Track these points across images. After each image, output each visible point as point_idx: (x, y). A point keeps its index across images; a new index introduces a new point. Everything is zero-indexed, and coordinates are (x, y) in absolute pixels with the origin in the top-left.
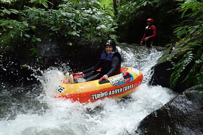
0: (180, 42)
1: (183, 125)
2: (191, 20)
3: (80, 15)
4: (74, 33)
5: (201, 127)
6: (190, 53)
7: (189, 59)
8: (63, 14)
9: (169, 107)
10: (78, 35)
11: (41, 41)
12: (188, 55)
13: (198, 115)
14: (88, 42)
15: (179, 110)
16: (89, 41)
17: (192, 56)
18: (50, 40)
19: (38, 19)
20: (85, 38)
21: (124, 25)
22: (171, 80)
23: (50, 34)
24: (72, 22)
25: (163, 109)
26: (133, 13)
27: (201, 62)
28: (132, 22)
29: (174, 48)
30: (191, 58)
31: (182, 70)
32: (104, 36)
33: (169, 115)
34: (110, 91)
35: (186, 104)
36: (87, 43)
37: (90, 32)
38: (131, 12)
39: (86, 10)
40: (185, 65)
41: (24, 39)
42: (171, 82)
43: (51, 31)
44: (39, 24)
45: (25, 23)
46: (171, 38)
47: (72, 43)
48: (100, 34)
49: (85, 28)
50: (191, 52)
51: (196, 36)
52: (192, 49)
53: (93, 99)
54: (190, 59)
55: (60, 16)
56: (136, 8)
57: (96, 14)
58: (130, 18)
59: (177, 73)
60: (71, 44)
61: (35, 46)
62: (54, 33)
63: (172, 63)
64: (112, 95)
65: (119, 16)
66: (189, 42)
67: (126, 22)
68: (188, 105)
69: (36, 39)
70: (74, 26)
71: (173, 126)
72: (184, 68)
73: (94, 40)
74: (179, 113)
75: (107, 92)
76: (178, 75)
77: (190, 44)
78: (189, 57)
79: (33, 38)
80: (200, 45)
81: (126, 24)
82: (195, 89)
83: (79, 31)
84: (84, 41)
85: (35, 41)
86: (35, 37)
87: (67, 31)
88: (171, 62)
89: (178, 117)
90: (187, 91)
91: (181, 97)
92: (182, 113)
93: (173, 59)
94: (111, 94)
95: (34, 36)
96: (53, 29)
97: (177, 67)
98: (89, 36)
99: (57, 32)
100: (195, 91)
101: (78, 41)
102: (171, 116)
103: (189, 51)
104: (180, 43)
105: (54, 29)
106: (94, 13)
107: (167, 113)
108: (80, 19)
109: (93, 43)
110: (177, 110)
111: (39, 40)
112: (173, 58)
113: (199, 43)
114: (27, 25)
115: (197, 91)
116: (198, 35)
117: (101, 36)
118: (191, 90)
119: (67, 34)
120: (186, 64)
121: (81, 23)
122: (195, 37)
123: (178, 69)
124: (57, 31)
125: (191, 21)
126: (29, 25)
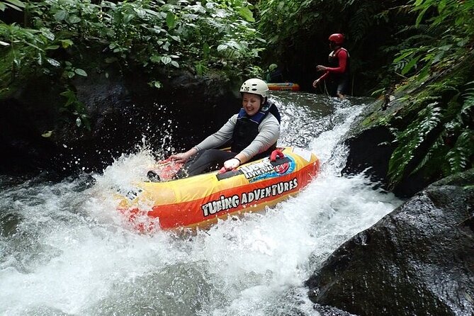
0: (403, 85)
1: (424, 261)
2: (427, 36)
3: (176, 17)
4: (166, 60)
5: (463, 263)
6: (435, 106)
7: (432, 120)
8: (138, 11)
9: (394, 222)
10: (176, 64)
11: (86, 75)
12: (429, 110)
13: (457, 239)
14: (196, 80)
15: (415, 229)
16: (200, 78)
17: (439, 112)
18: (107, 75)
19: (78, 24)
20: (191, 71)
21: (274, 44)
22: (390, 168)
23: (108, 61)
24: (159, 31)
25: (380, 228)
26: (293, 18)
27: (457, 126)
28: (292, 38)
29: (392, 98)
30: (436, 116)
31: (418, 143)
32: (233, 69)
33: (394, 239)
34: (244, 195)
35: (430, 216)
36: (196, 84)
37: (201, 58)
38: (291, 14)
39: (189, 6)
40: (424, 132)
41: (46, 71)
42: (391, 170)
43: (110, 53)
44: (80, 36)
45: (45, 31)
46: (380, 76)
47: (161, 82)
48: (225, 63)
49: (190, 48)
50: (436, 103)
51: (444, 69)
52: (436, 98)
53: (206, 214)
54: (435, 120)
55: (131, 16)
56: (302, 5)
57: (213, 16)
58: (287, 29)
59: (405, 151)
60: (158, 85)
61: (73, 88)
62: (116, 59)
63: (392, 129)
64: (248, 203)
65: (261, 24)
66: (427, 83)
67: (277, 37)
68: (434, 217)
69: (74, 72)
70: (164, 43)
71: (402, 264)
72: (422, 140)
73: (212, 76)
74: (416, 234)
75: (237, 197)
76: (408, 156)
77: (432, 86)
78: (432, 116)
79: (66, 68)
80: (454, 89)
81: (278, 43)
82: (450, 184)
83: (176, 54)
84: (189, 78)
85: (74, 75)
86: (72, 67)
87: (148, 53)
88: (389, 127)
89: (413, 243)
90: (432, 188)
91: (419, 200)
92: (423, 235)
93: (393, 122)
94: (246, 202)
95: (68, 63)
96: (113, 49)
97: (404, 138)
98: (199, 66)
99: (124, 56)
100: (449, 187)
101: (174, 77)
102: (399, 241)
103: (431, 101)
104: (405, 86)
105: (117, 47)
106: (208, 14)
107: (389, 236)
108: (178, 25)
109: (209, 83)
110: (410, 230)
111: (82, 73)
112: (393, 118)
113: (454, 86)
114: (51, 36)
115: (453, 187)
116: (448, 67)
117: (226, 69)
118: (441, 185)
119: (149, 61)
120: (426, 130)
121: (181, 36)
122: (441, 72)
123: (407, 143)
124: (125, 52)
125: (427, 39)
126: (55, 38)
